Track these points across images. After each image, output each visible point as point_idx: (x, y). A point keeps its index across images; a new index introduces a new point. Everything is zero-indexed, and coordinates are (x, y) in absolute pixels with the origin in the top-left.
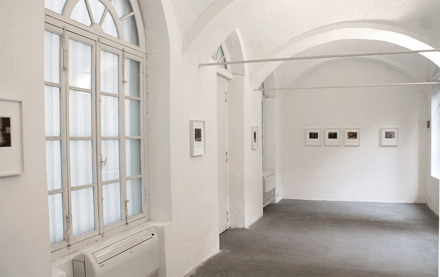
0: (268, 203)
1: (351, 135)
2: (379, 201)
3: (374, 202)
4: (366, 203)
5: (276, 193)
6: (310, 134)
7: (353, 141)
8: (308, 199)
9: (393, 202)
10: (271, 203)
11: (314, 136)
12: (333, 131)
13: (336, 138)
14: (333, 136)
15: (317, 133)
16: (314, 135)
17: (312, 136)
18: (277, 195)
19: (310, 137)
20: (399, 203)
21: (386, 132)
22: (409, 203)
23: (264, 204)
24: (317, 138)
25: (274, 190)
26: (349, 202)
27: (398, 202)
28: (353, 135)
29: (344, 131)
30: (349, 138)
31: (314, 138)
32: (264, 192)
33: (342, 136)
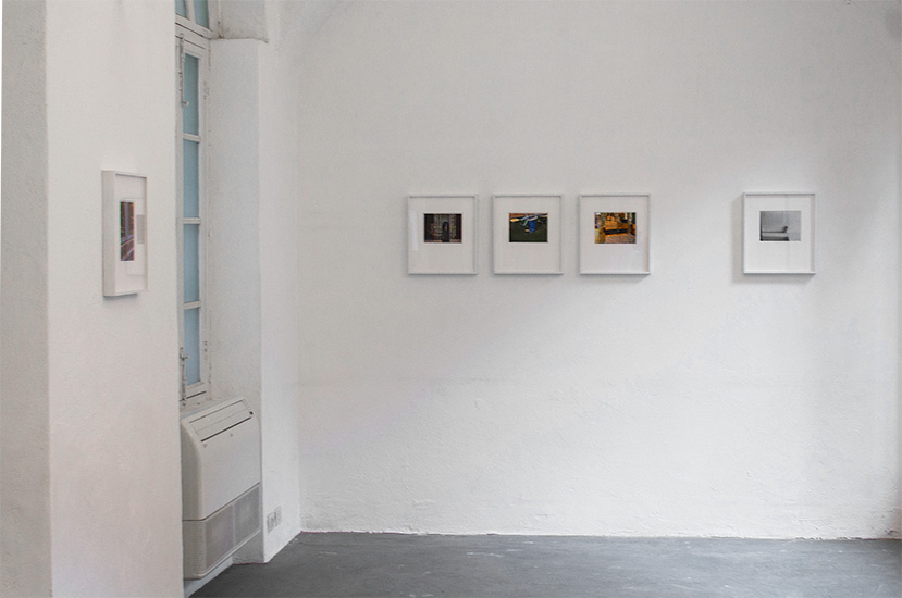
0: (227, 562)
1: (612, 224)
2: (734, 534)
3: (714, 540)
4: (680, 541)
5: (267, 510)
6: (429, 218)
7: (618, 255)
8: (421, 532)
9: (794, 535)
10: (243, 559)
11: (442, 228)
12: (532, 208)
13: (544, 240)
14: (530, 229)
15: (458, 217)
16: (446, 224)
17: (437, 228)
18: (275, 519)
19: (429, 236)
20: (821, 542)
21: (763, 215)
22: (864, 537)
23: (187, 580)
24: (458, 237)
25: (254, 497)
26: (602, 540)
27: (815, 536)
28: (619, 228)
29: (578, 206)
30: (601, 241)
31: (446, 240)
32: (189, 519)
33: (571, 231)
